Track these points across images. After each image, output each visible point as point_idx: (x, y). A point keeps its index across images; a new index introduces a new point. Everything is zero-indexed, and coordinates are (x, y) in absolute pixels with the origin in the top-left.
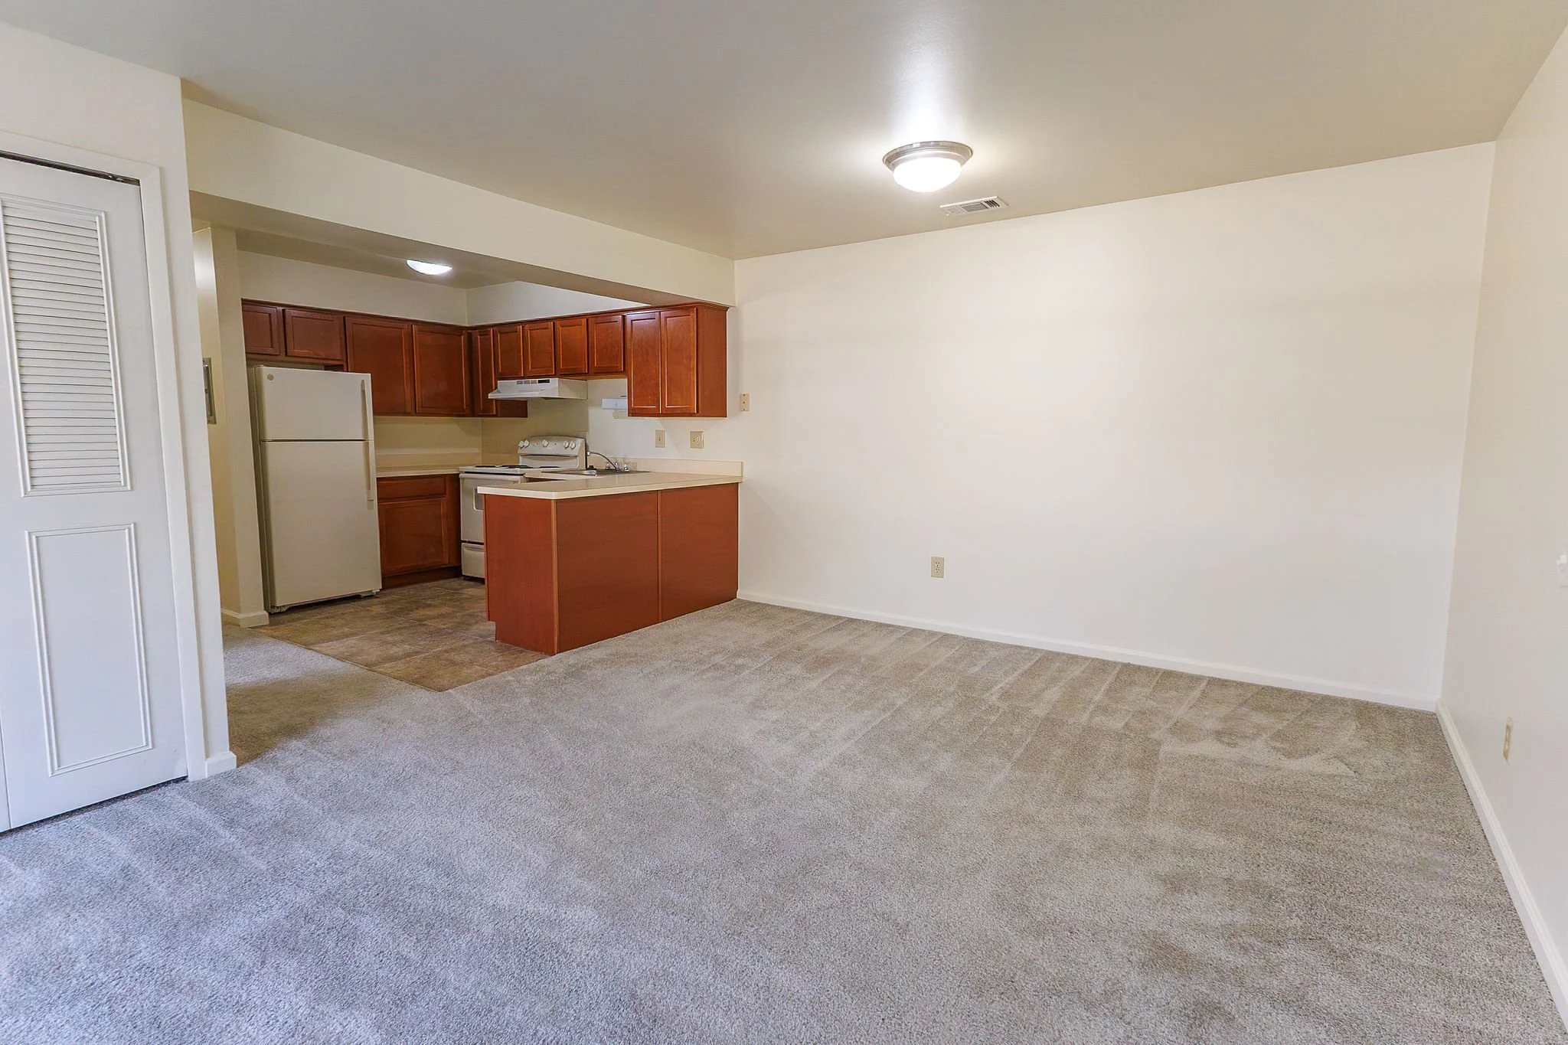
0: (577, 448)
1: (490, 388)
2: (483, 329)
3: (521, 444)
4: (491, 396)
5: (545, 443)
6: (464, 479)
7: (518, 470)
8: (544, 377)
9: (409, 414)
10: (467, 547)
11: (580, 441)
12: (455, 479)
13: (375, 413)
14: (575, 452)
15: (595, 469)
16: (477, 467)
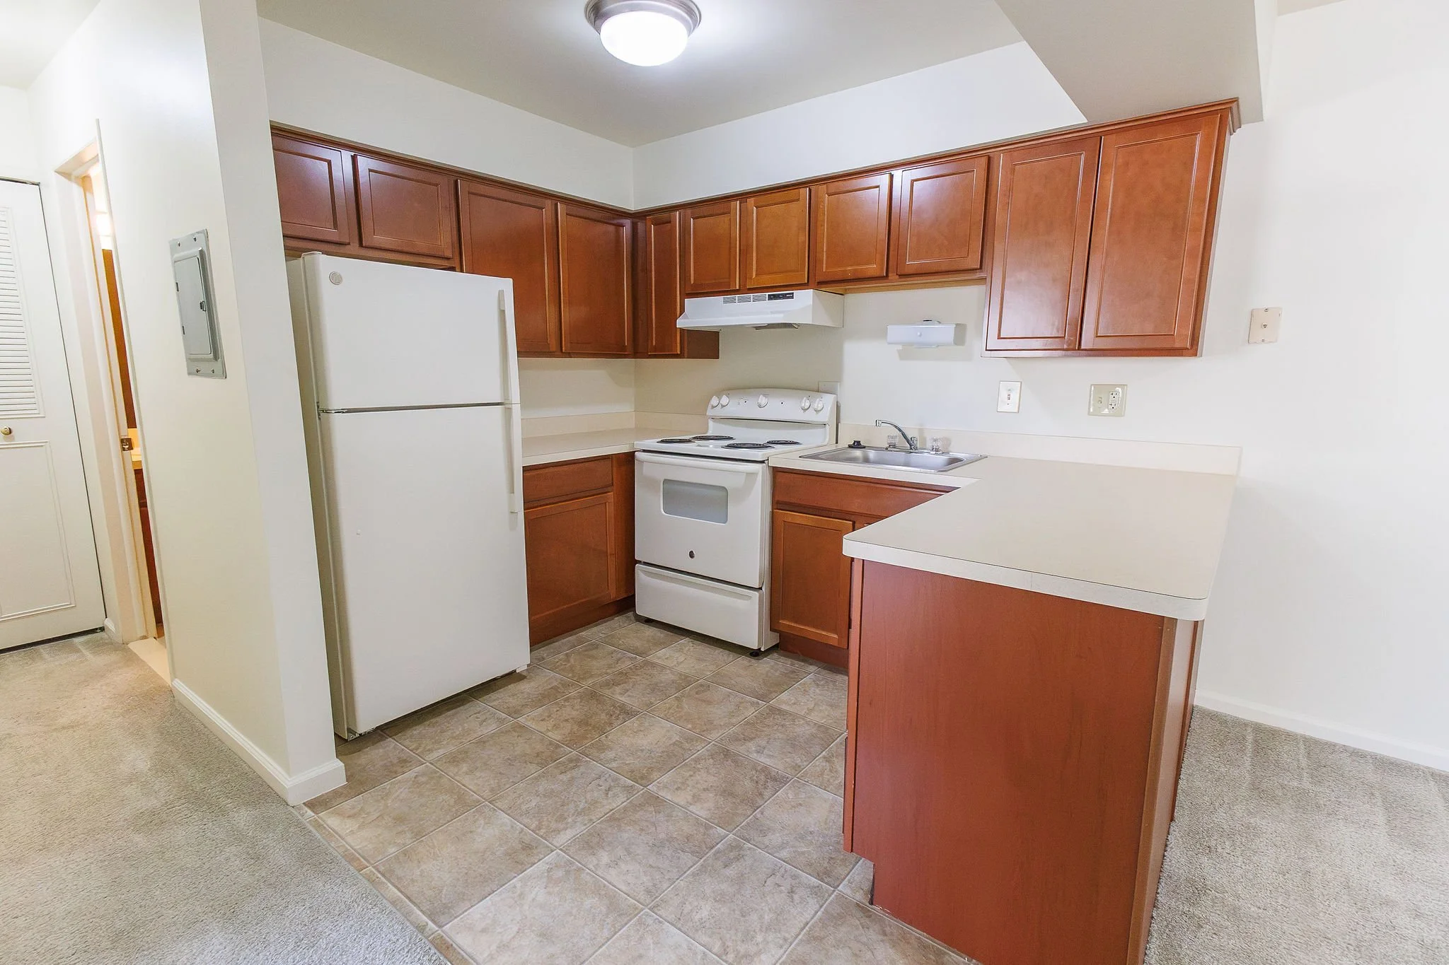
0: (826, 410)
1: (673, 310)
2: (660, 216)
3: (714, 401)
4: (677, 324)
5: (763, 400)
6: (639, 461)
8: (780, 291)
9: (551, 354)
10: (646, 572)
12: (628, 462)
13: (520, 354)
14: (822, 417)
15: (865, 447)
16: (662, 441)
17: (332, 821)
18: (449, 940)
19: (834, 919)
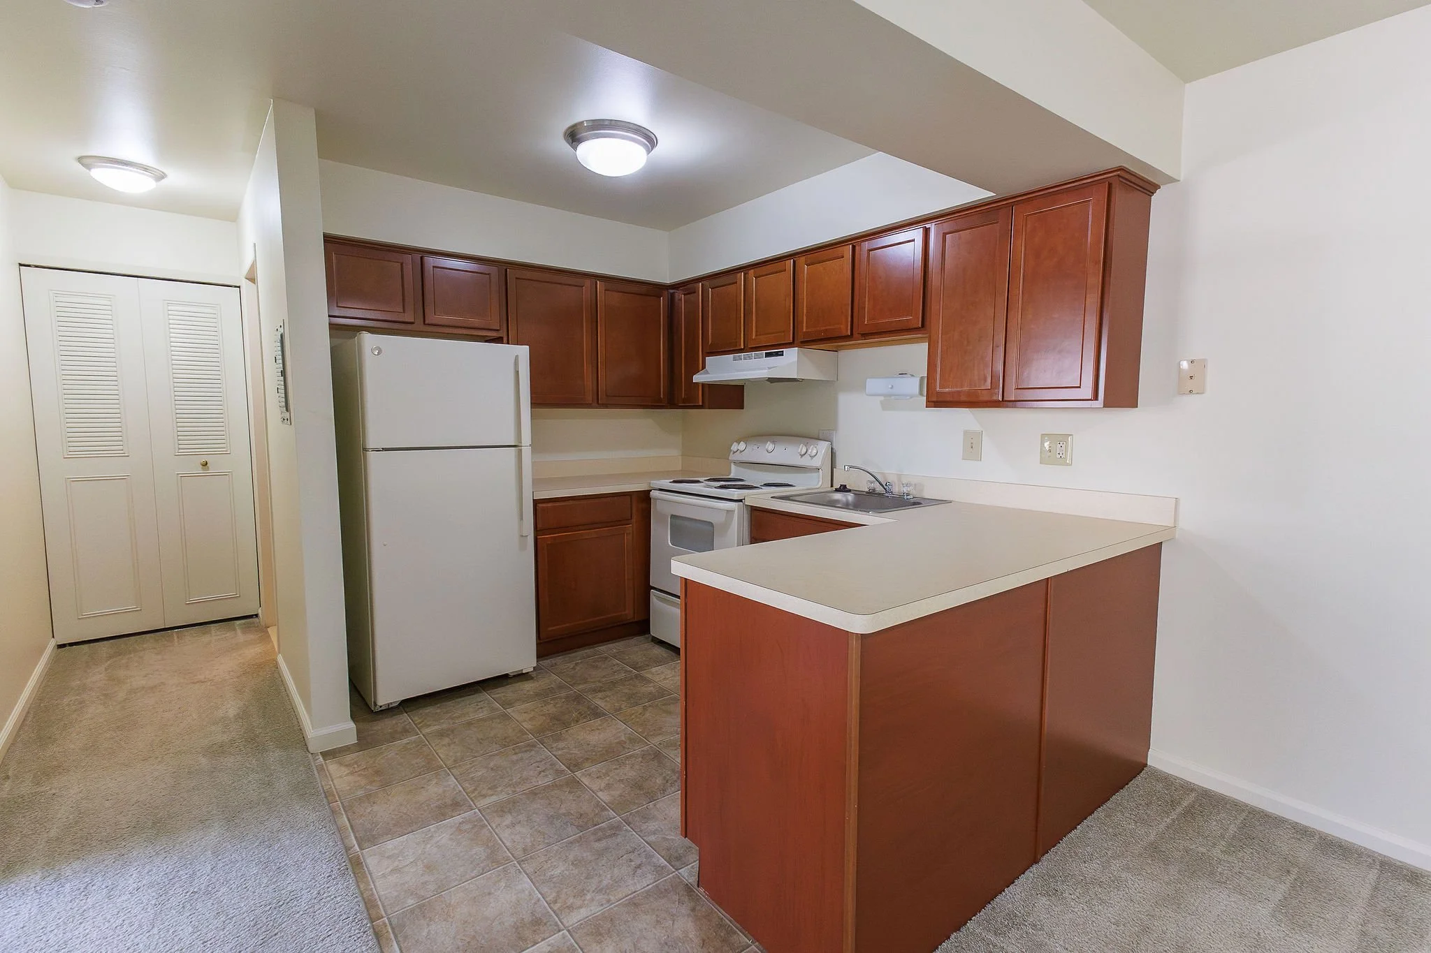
0: (820, 456)
1: (696, 367)
2: (686, 286)
3: (734, 447)
4: (697, 378)
5: (770, 446)
6: (656, 499)
7: (735, 494)
8: (774, 349)
9: (589, 406)
10: (659, 598)
11: (823, 447)
12: (644, 498)
14: (816, 462)
15: (850, 491)
16: (674, 482)
17: (332, 767)
18: (362, 859)
19: (659, 893)
